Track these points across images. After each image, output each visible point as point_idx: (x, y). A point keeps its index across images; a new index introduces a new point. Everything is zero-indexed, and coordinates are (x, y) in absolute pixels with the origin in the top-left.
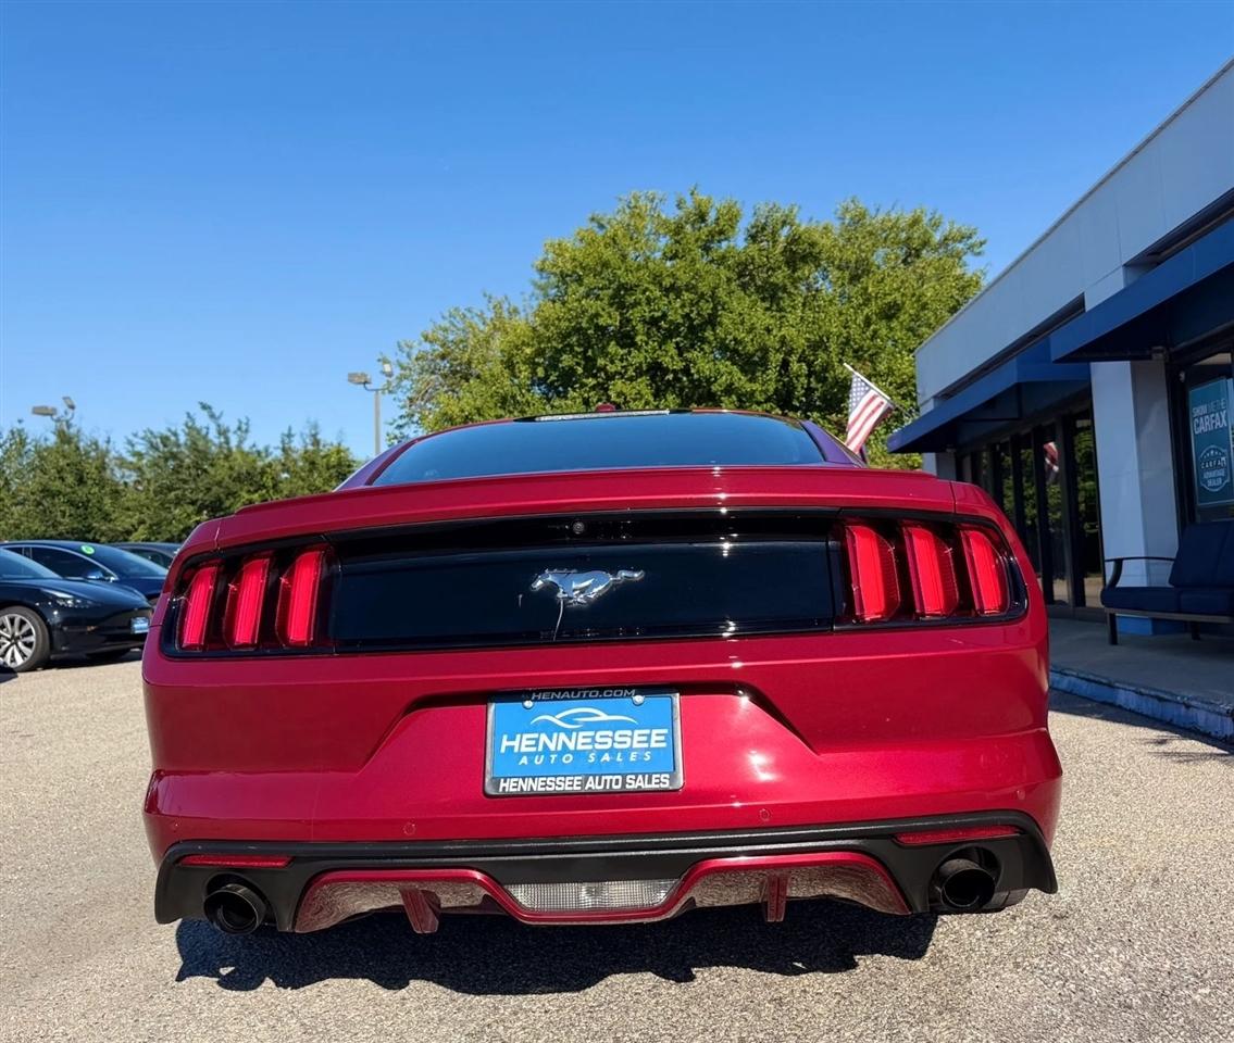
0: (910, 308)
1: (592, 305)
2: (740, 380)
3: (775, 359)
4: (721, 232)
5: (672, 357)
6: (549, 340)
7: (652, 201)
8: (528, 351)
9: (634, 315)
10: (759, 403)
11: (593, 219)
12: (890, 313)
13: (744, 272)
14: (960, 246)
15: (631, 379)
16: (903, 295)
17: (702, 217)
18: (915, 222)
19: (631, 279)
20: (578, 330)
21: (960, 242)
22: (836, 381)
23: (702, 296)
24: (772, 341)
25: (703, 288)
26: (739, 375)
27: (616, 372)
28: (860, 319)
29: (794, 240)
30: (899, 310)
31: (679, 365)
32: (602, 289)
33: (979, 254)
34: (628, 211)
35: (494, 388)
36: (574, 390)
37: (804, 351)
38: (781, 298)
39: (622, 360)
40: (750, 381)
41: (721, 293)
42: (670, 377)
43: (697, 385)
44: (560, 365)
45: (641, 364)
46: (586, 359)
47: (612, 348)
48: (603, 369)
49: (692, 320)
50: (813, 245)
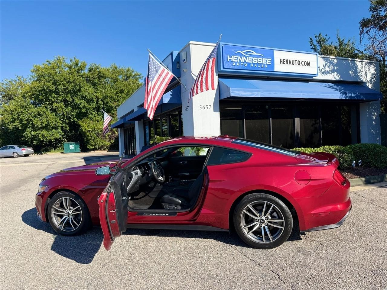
0: (126, 91)
1: (48, 84)
2: (86, 105)
3: (95, 100)
4: (81, 69)
5: (69, 98)
6: (35, 91)
7: (64, 59)
8: (30, 94)
9: (59, 87)
10: (91, 110)
11: (47, 61)
12: (122, 91)
13: (88, 80)
14: (138, 77)
15: (59, 103)
16: (124, 88)
17: (77, 65)
18: (128, 70)
19: (58, 79)
20: (44, 90)
21: (138, 76)
22: (110, 106)
23: (77, 84)
24: (94, 97)
25: (77, 82)
26: (86, 104)
27: (55, 101)
28: (115, 93)
29: (99, 73)
30: (124, 91)
31: (71, 100)
32: (50, 80)
33: (142, 79)
34: (57, 60)
35: (20, 103)
36: (43, 105)
37: (102, 99)
38: (97, 85)
39: (56, 98)
40: (89, 105)
41: (82, 84)
42: (69, 103)
43: (75, 105)
44: (39, 98)
45: (61, 99)
46: (47, 97)
47: (54, 95)
48: (51, 100)
49: (74, 90)
50: (104, 74)
